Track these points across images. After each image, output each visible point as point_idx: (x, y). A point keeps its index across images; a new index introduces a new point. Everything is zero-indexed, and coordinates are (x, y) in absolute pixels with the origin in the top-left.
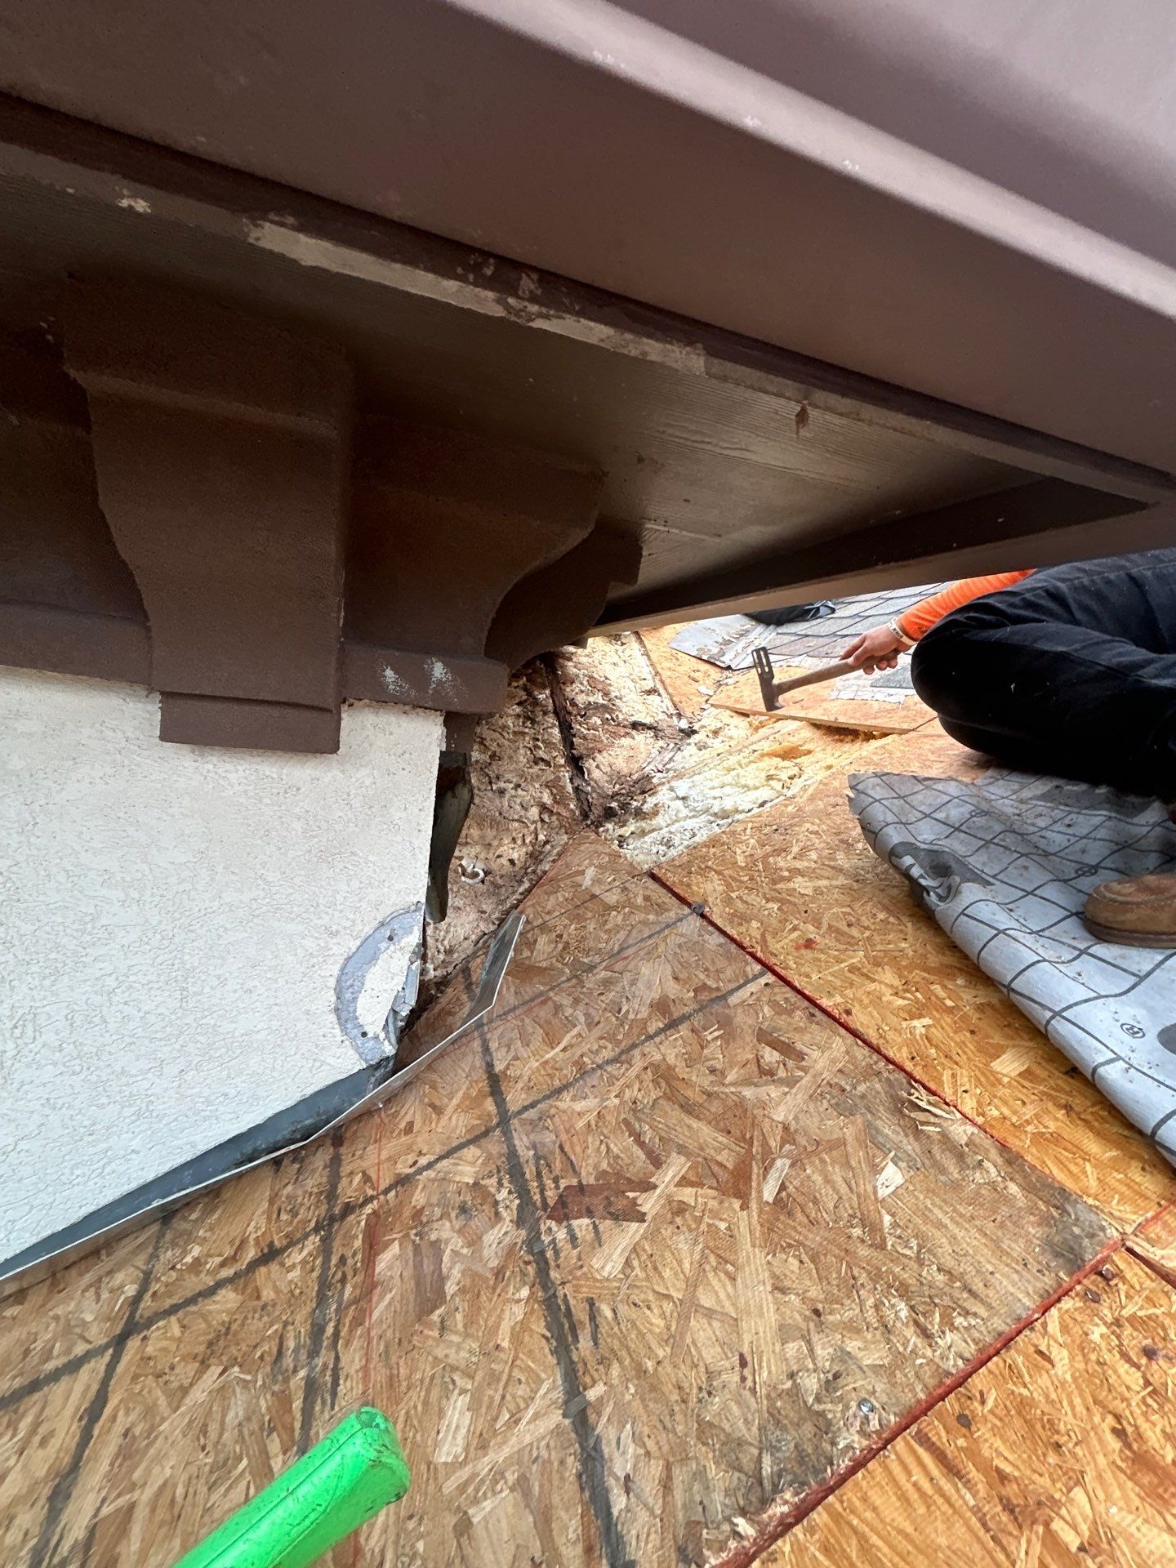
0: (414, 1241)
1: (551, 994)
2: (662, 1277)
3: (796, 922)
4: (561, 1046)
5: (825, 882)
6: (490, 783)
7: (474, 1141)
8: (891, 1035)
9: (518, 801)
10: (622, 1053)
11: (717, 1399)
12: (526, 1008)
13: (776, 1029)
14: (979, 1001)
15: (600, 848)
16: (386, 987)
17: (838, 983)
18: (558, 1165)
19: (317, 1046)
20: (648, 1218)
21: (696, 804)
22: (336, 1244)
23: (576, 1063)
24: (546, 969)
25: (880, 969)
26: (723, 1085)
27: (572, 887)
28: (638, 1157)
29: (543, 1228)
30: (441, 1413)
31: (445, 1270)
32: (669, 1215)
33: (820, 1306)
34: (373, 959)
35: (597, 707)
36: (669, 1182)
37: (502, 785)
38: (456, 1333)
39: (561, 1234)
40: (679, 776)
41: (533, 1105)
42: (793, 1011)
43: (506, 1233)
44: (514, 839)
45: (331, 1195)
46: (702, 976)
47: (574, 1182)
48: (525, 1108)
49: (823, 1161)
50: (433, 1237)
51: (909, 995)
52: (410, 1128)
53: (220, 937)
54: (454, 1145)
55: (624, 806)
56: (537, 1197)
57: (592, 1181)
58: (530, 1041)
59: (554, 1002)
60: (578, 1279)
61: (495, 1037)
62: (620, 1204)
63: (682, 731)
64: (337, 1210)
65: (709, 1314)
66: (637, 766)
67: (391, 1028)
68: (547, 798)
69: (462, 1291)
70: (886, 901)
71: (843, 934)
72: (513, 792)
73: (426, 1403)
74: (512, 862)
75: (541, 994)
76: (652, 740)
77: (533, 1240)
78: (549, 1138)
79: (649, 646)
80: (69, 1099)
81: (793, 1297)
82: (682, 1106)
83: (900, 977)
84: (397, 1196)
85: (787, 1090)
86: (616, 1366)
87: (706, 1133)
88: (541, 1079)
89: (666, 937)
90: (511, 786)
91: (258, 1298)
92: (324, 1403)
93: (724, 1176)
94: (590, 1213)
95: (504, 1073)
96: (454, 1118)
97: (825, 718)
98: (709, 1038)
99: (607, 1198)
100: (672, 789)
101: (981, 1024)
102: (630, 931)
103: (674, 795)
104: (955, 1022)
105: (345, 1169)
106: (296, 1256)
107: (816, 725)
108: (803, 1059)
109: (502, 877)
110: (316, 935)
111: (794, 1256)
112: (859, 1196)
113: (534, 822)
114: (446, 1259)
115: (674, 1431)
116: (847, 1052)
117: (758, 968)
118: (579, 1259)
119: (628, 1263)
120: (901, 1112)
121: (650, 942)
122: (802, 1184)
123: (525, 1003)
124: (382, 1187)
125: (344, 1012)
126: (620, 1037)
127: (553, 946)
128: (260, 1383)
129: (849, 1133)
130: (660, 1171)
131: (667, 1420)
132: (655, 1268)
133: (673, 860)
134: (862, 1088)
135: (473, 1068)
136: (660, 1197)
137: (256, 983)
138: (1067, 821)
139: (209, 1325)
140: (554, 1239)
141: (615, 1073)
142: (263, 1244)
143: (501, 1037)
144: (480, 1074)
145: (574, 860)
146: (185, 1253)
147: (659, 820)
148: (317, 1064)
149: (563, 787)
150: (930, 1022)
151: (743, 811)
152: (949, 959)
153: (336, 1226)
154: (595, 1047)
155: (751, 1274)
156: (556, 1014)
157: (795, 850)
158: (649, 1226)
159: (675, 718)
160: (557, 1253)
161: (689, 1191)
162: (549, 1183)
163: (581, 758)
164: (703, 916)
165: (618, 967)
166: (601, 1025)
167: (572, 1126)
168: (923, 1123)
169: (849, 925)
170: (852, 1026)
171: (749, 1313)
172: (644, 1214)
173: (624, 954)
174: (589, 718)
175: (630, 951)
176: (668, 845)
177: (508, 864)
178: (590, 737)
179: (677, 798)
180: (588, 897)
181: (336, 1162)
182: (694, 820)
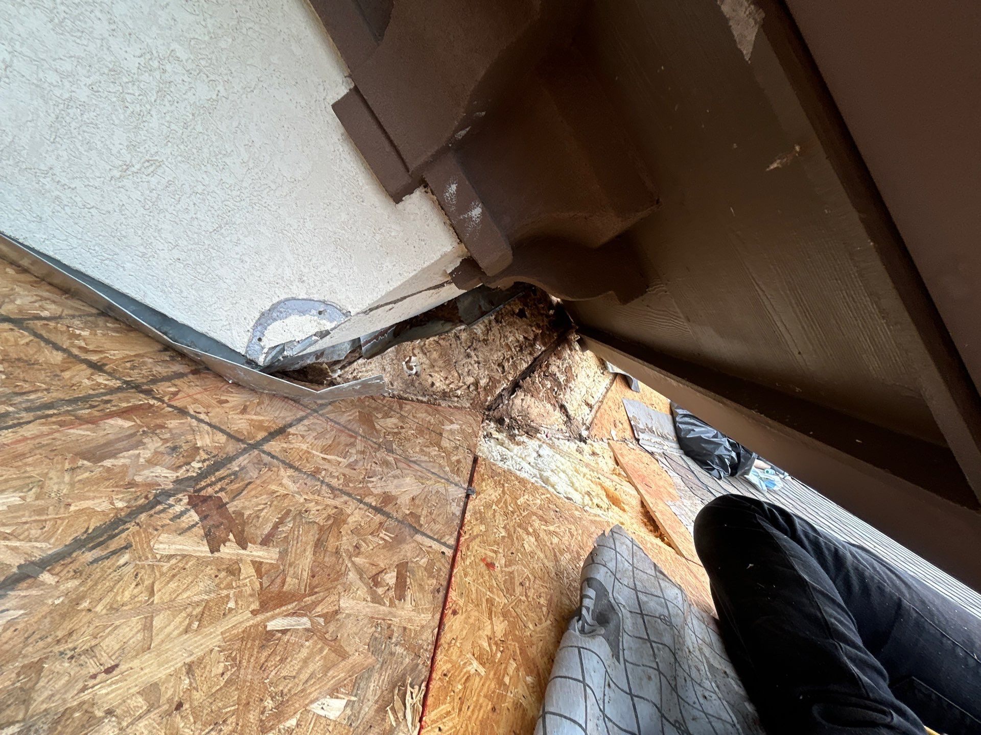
0: (138, 431)
1: (360, 438)
2: (168, 582)
3: (501, 551)
4: (325, 456)
5: (542, 556)
6: (469, 347)
7: (229, 435)
8: (455, 652)
9: (470, 367)
10: (341, 490)
11: (67, 665)
12: (342, 428)
13: (413, 572)
14: (522, 701)
15: (474, 425)
16: (293, 332)
17: (474, 596)
18: (235, 486)
19: (237, 319)
20: (216, 554)
21: (540, 463)
22: (119, 395)
23: (317, 468)
24: (375, 429)
25: (502, 619)
26: (350, 558)
27: (440, 421)
28: (264, 529)
29: (180, 496)
31: (121, 455)
32: (224, 567)
33: (186, 706)
34: (303, 312)
35: (556, 380)
36: (253, 556)
37: (472, 354)
38: (72, 478)
39: (178, 508)
40: (552, 446)
41: (273, 457)
42: (434, 577)
43: (166, 477)
44: (447, 378)
45: (155, 381)
46: (424, 512)
47: (225, 500)
48: (269, 454)
49: (321, 650)
50: (145, 440)
51: (494, 648)
52: (221, 402)
53: (259, 223)
54: (223, 427)
55: (511, 427)
56: (203, 484)
57: (231, 510)
58: (320, 439)
59: (355, 441)
60: (145, 531)
61: (312, 421)
62: (220, 533)
63: (580, 435)
64: (145, 387)
65: (148, 627)
66: (540, 422)
67: (274, 353)
68: (483, 382)
69: (109, 470)
70: (555, 599)
71: (512, 583)
72: (473, 362)
73: (7, 480)
74: (433, 384)
75: (357, 433)
76: (562, 421)
77: (168, 494)
78: (254, 474)
79: (613, 388)
80: (130, 215)
81: (187, 681)
82: (318, 540)
83: (505, 635)
84: (170, 412)
85: (369, 599)
86: (76, 582)
87: (306, 562)
88: (295, 454)
89: (439, 482)
90: (476, 359)
91: (62, 371)
93: (275, 588)
94: (204, 518)
95: (289, 434)
96: (242, 421)
97: (651, 506)
98: (381, 535)
99: (222, 524)
100: (540, 446)
101: (505, 712)
102: (430, 461)
103: (538, 449)
104: (494, 692)
105: (177, 382)
106: (101, 379)
107: (643, 504)
108: (400, 600)
109: (420, 383)
110: (295, 272)
111: (226, 666)
112: (303, 691)
113: (465, 383)
114: (131, 452)
115: (26, 646)
116: (423, 627)
117: (452, 542)
118: (162, 526)
119: (170, 557)
120: (394, 688)
121: (429, 475)
122: (294, 644)
124: (173, 403)
125: (265, 319)
126: (351, 485)
127: (393, 426)
129: (356, 658)
130: (259, 546)
131: (36, 636)
132: (174, 576)
133: (494, 465)
134: (399, 650)
135: (284, 418)
136: (238, 555)
137: (249, 261)
138: (707, 694)
139: (34, 354)
140: (173, 506)
141: (323, 492)
142: (104, 361)
143: (314, 424)
144: (281, 423)
145: (458, 415)
146: (82, 329)
147: (516, 449)
148: (228, 327)
149: (496, 387)
150: (483, 674)
151: (555, 490)
152: (541, 662)
153: (133, 390)
154: (336, 474)
155: (196, 642)
156: (347, 445)
157: (552, 528)
158: (210, 557)
159: (584, 427)
160: (162, 511)
161: (252, 571)
162: (218, 487)
163: (520, 387)
164: (468, 496)
165: (402, 465)
166: (354, 471)
167: (269, 483)
168: (393, 709)
169: (521, 584)
170: (446, 620)
171: (158, 655)
172: (218, 551)
173: (412, 465)
174: (547, 380)
175: (417, 467)
176: (504, 459)
177: (430, 383)
178: (537, 386)
179: (537, 452)
180: (438, 432)
181: (180, 375)
182: (531, 468)
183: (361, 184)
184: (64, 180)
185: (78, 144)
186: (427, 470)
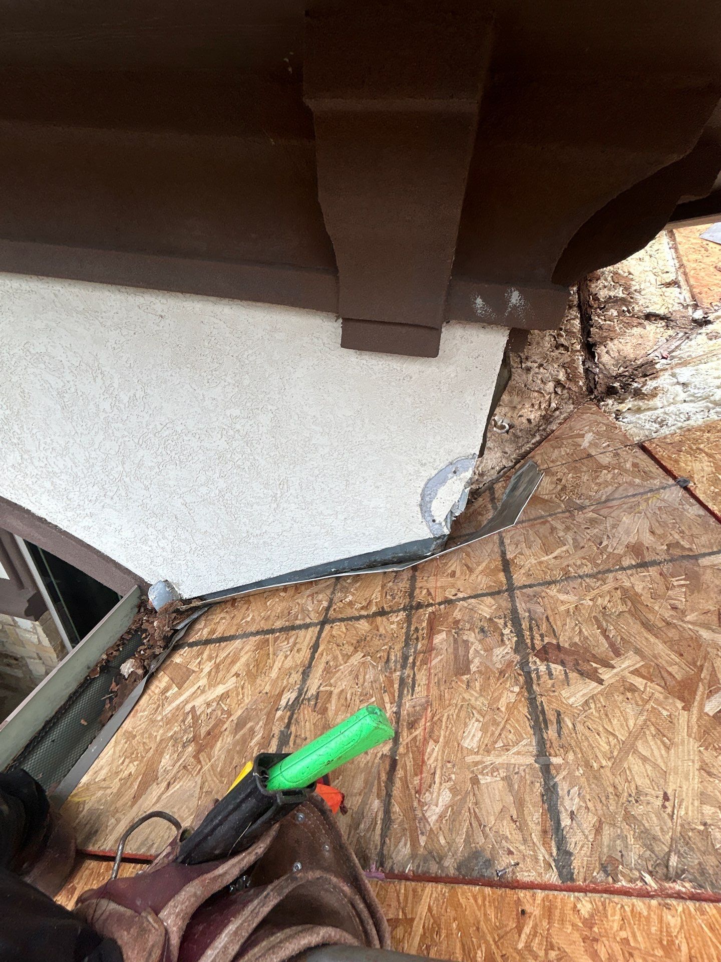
0: (454, 636)
1: (550, 519)
2: (610, 722)
4: (554, 555)
6: (521, 362)
7: (492, 594)
9: (540, 377)
10: (599, 572)
11: (642, 807)
12: (531, 522)
15: (600, 419)
16: (449, 498)
18: (544, 627)
19: (409, 521)
20: (605, 684)
21: (696, 391)
22: (414, 620)
23: (562, 569)
24: (547, 501)
26: (683, 621)
27: (574, 445)
28: (603, 644)
29: (531, 660)
30: (466, 725)
31: (470, 658)
32: (622, 689)
34: (444, 481)
35: (616, 301)
36: (625, 669)
37: (529, 364)
38: (476, 691)
39: (543, 668)
40: (684, 363)
41: (530, 586)
43: (507, 653)
44: (533, 405)
45: (411, 595)
46: (677, 536)
47: (555, 642)
48: (525, 586)
50: (465, 638)
52: (453, 574)
53: (365, 457)
54: (480, 592)
55: (625, 386)
56: (528, 641)
57: (567, 645)
58: (531, 545)
59: (552, 525)
60: (551, 697)
61: (508, 536)
62: (585, 667)
63: (695, 321)
64: (414, 604)
65: (644, 759)
66: (643, 352)
67: (449, 520)
68: (562, 376)
69: (480, 672)
72: (537, 370)
73: (458, 716)
74: (529, 421)
75: (542, 517)
76: (662, 330)
77: (524, 664)
78: (539, 609)
79: (678, 239)
80: (301, 520)
82: (642, 623)
84: (445, 609)
86: (571, 754)
87: (661, 647)
88: (537, 572)
89: (649, 499)
90: (536, 365)
91: (378, 630)
92: (408, 691)
93: (671, 682)
94: (563, 663)
95: (513, 560)
96: (479, 577)
98: (675, 584)
99: (576, 660)
100: (674, 375)
102: (617, 488)
103: (675, 380)
105: (418, 584)
106: (394, 618)
109: (521, 430)
110: (414, 464)
113: (550, 393)
114: (471, 652)
115: (607, 807)
118: (553, 686)
119: (586, 704)
121: (633, 500)
123: (529, 520)
124: (437, 601)
125: (424, 507)
126: (599, 562)
127: (554, 486)
128: (379, 669)
130: (619, 659)
131: (603, 799)
132: (607, 715)
133: (665, 438)
135: (492, 551)
136: (616, 674)
137: (381, 484)
139: (357, 633)
140: (538, 669)
141: (593, 585)
142: (379, 607)
143: (512, 537)
144: (498, 557)
145: (577, 425)
146: (346, 597)
147: (657, 402)
148: (408, 530)
149: (576, 368)
153: (413, 612)
154: (579, 563)
155: (683, 751)
156: (552, 533)
158: (605, 689)
159: (690, 309)
160: (539, 677)
161: (640, 680)
162: (537, 637)
163: (594, 345)
164: (686, 489)
165: (604, 512)
166: (585, 549)
167: (556, 608)
171: (676, 773)
172: (603, 680)
173: (610, 504)
174: (607, 310)
175: (615, 503)
176: (662, 423)
177: (527, 422)
178: (606, 327)
179: (678, 383)
180: (585, 456)
181: (413, 579)
182: (692, 405)
183: (399, 369)
184: (258, 532)
185: (245, 509)
186: (626, 497)
